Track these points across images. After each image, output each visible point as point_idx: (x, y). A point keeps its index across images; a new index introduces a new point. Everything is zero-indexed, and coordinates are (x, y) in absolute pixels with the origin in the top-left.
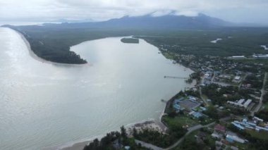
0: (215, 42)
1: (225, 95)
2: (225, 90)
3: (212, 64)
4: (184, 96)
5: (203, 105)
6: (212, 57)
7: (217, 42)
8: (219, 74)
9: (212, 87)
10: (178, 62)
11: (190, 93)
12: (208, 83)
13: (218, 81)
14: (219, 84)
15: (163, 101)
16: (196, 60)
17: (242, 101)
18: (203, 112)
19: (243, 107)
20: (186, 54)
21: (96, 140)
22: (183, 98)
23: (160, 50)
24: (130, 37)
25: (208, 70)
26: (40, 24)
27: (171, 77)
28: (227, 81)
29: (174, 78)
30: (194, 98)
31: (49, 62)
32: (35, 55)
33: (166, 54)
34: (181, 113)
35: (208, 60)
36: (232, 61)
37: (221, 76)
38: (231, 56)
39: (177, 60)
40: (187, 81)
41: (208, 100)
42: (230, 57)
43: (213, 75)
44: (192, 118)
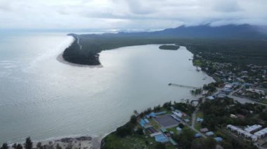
1: (232, 115)
2: (239, 109)
3: (250, 74)
4: (170, 109)
6: (256, 66)
8: (247, 87)
10: (203, 70)
12: (222, 96)
13: (239, 95)
16: (230, 69)
17: (255, 127)
20: (223, 62)
24: (174, 45)
25: (237, 81)
27: (177, 85)
28: (254, 96)
29: (181, 86)
35: (248, 69)
37: (251, 90)
40: (193, 91)
41: (199, 119)
43: (238, 87)
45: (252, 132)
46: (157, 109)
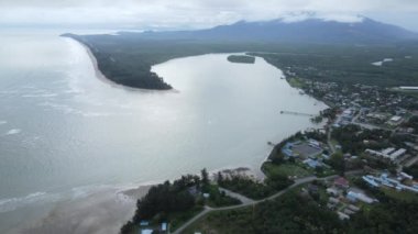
0: (379, 64)
1: (366, 141)
2: (369, 135)
3: (362, 96)
4: (302, 139)
5: (326, 152)
6: (364, 87)
7: (384, 64)
8: (367, 112)
9: (349, 129)
10: (307, 92)
11: (313, 135)
12: (346, 123)
13: (362, 121)
14: (362, 125)
15: (269, 143)
16: (338, 90)
17: (389, 150)
18: (324, 161)
19: (389, 159)
20: (324, 81)
21: (167, 183)
22: (299, 141)
23: (285, 74)
24: (243, 54)
25: (352, 105)
26: (113, 32)
27: (291, 113)
28: (376, 122)
29: (296, 114)
30: (317, 143)
31: (121, 86)
32: (103, 76)
33: (292, 79)
34: (292, 160)
35: (358, 90)
36: (396, 94)
37: (370, 115)
38: (398, 86)
39: (307, 90)
40: (313, 120)
41: (337, 146)
42: (396, 89)
43: (357, 113)
44: (305, 168)
45: (389, 154)
46: (291, 139)
